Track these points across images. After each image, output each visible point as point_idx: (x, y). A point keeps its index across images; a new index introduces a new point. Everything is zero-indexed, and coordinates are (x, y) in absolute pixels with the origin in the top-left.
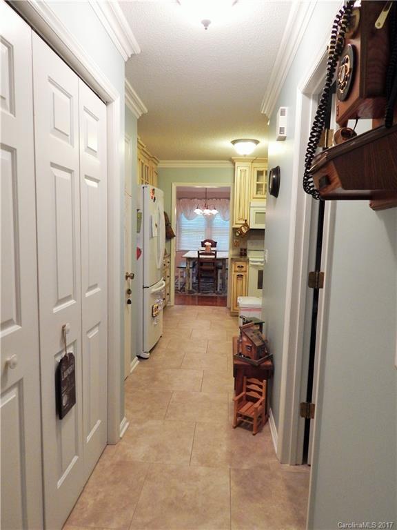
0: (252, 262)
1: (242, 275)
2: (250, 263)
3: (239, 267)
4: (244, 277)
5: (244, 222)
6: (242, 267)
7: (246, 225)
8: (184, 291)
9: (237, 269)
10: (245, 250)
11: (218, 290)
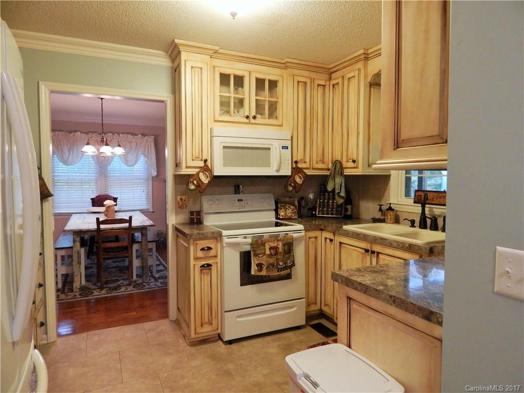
0: (229, 237)
1: (209, 265)
2: (226, 240)
3: (203, 249)
4: (214, 268)
5: (202, 164)
6: (209, 248)
7: (206, 169)
8: (71, 290)
9: (200, 254)
10: (199, 213)
11: (135, 277)
